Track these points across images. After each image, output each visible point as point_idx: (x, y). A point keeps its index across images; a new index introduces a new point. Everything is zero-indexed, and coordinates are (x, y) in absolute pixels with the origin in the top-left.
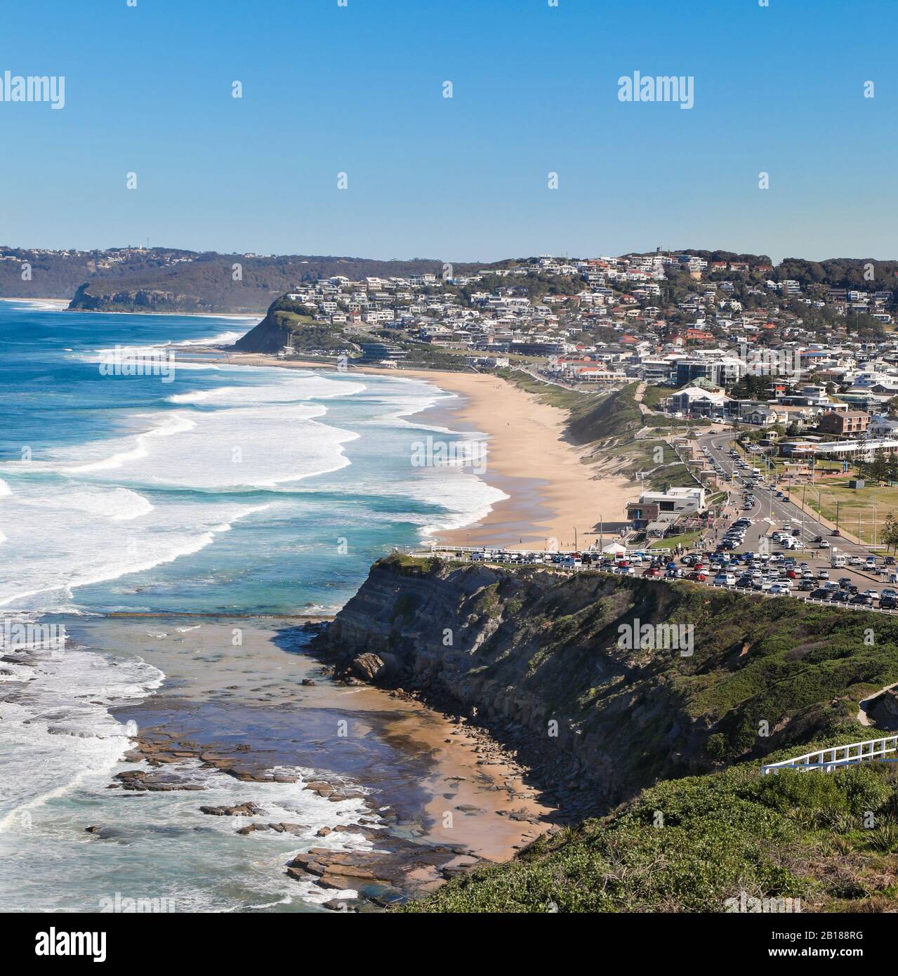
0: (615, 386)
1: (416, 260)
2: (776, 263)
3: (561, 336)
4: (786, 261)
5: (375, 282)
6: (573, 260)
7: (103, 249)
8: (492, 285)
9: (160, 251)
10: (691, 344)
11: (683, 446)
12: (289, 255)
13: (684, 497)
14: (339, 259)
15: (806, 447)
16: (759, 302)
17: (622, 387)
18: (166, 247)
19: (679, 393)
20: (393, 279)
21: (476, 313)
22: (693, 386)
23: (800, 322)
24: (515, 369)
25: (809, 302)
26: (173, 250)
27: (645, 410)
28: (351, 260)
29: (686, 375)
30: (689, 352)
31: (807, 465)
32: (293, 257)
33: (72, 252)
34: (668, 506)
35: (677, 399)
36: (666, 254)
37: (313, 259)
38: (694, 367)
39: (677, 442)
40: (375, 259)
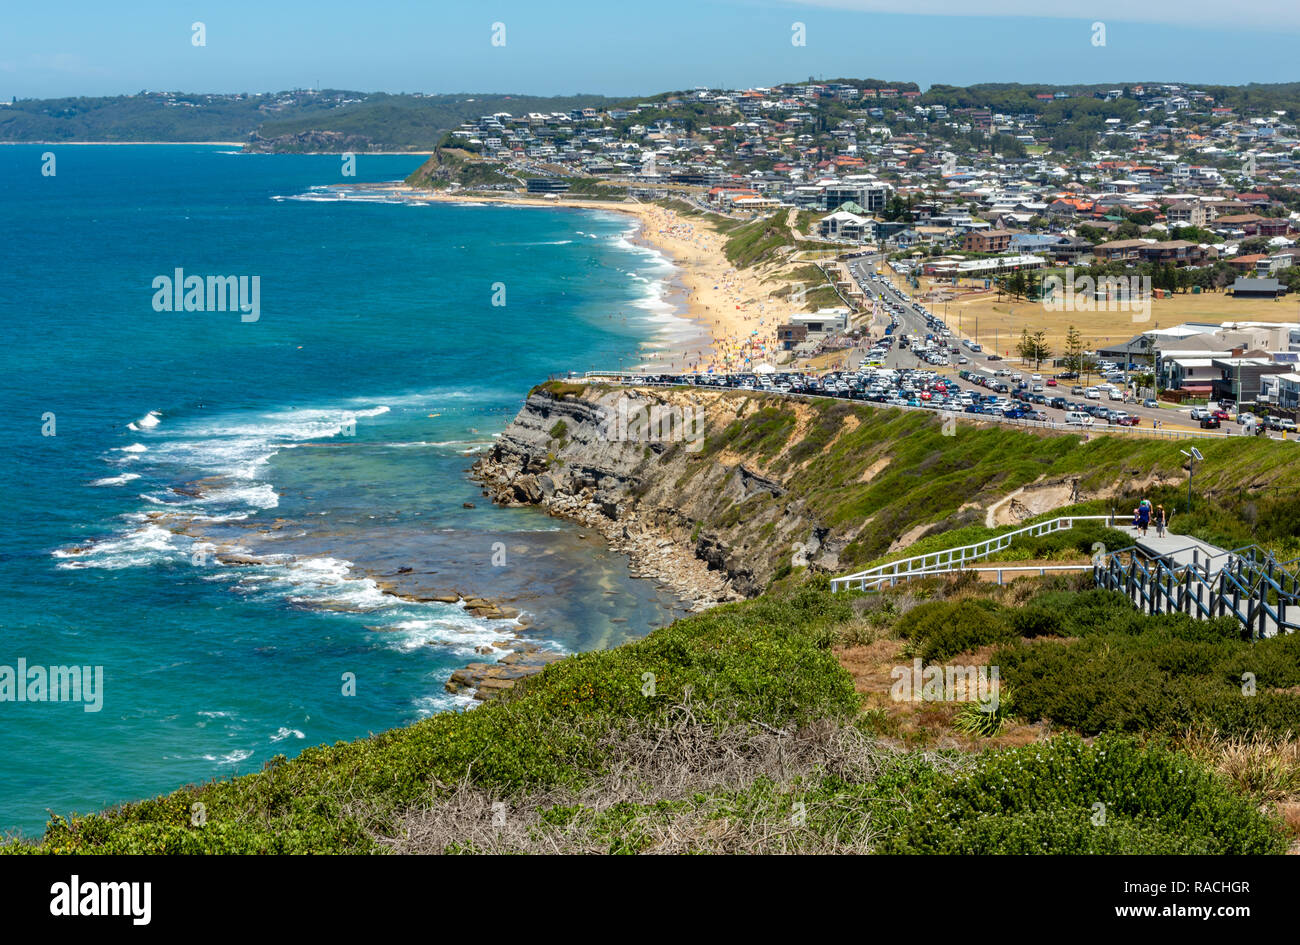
0: (769, 213)
1: (579, 95)
2: (924, 89)
3: (718, 165)
4: (933, 87)
5: (537, 116)
6: (729, 92)
7: (274, 92)
8: (650, 119)
9: (330, 93)
10: (841, 171)
11: (831, 268)
12: (456, 93)
13: (832, 318)
14: (504, 96)
15: (950, 266)
16: (907, 128)
17: (775, 213)
18: (335, 89)
19: (828, 218)
20: (555, 114)
21: (636, 146)
22: (842, 210)
23: (948, 145)
24: (673, 198)
25: (955, 125)
26: (344, 92)
27: (797, 235)
28: (515, 96)
29: (834, 200)
30: (840, 177)
31: (950, 284)
32: (460, 95)
33: (244, 96)
34: (816, 326)
35: (826, 223)
36: (818, 83)
37: (478, 96)
38: (843, 192)
39: (826, 266)
40: (540, 95)
